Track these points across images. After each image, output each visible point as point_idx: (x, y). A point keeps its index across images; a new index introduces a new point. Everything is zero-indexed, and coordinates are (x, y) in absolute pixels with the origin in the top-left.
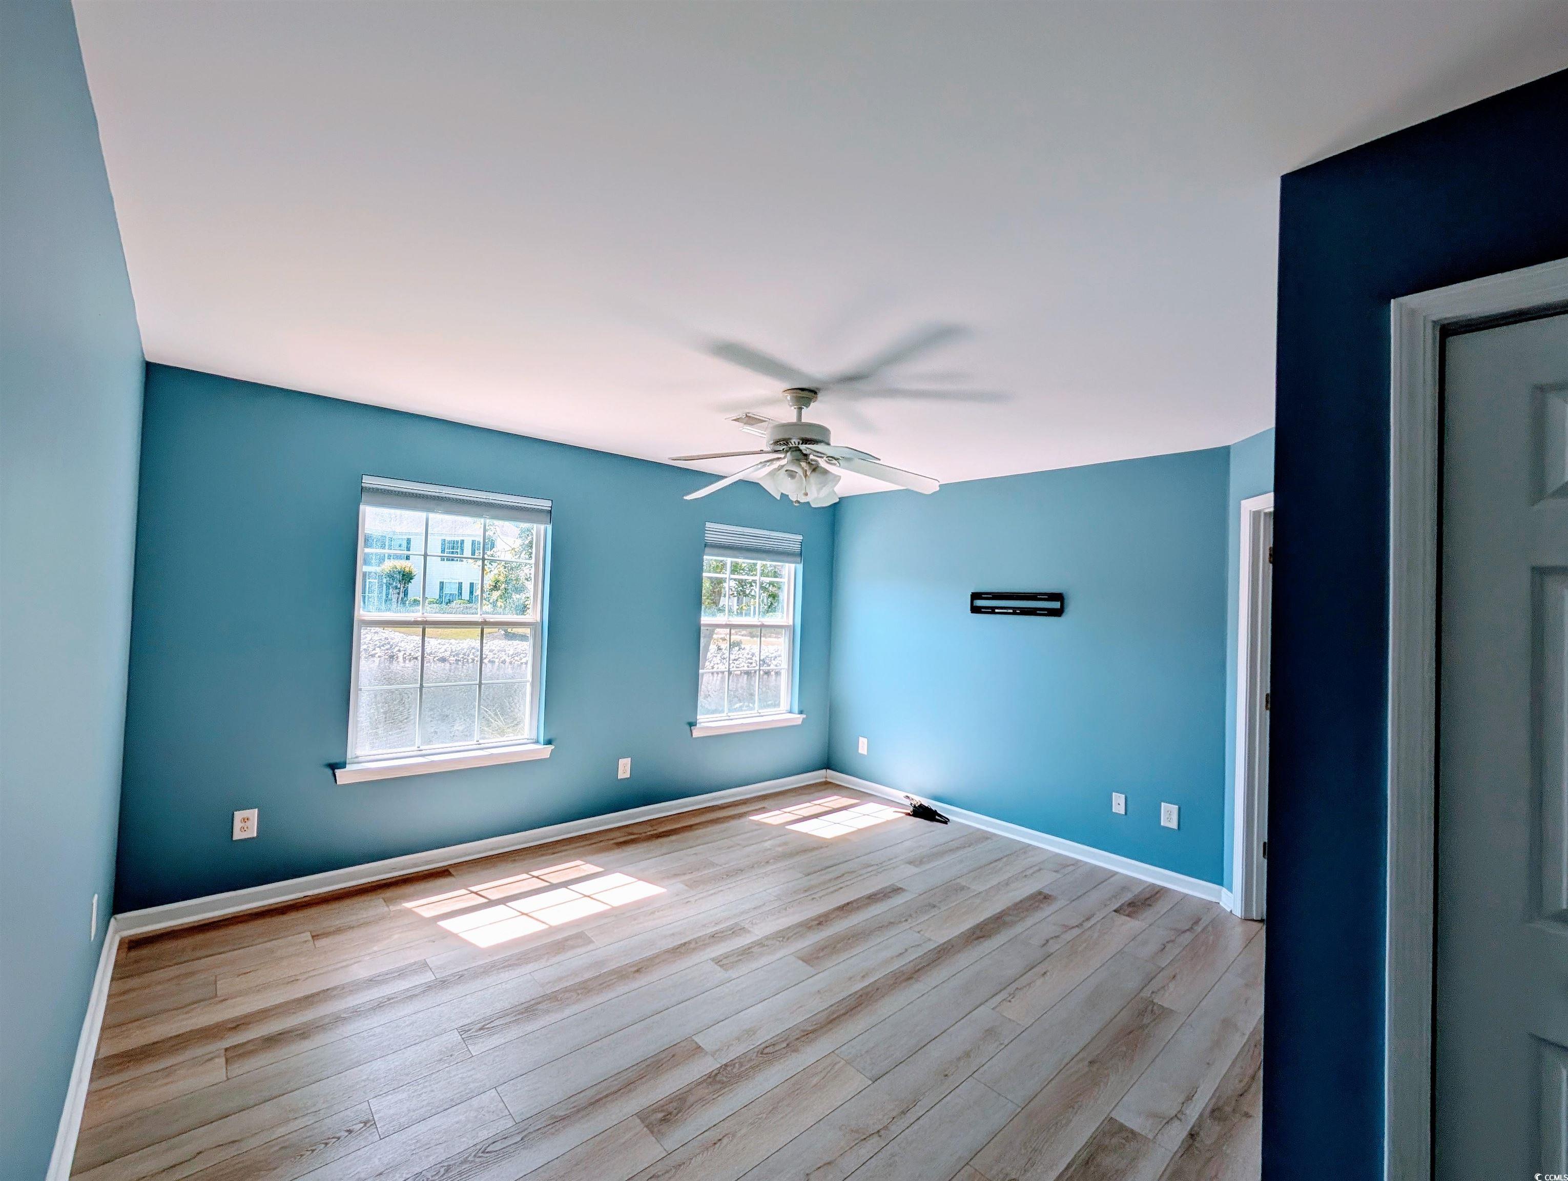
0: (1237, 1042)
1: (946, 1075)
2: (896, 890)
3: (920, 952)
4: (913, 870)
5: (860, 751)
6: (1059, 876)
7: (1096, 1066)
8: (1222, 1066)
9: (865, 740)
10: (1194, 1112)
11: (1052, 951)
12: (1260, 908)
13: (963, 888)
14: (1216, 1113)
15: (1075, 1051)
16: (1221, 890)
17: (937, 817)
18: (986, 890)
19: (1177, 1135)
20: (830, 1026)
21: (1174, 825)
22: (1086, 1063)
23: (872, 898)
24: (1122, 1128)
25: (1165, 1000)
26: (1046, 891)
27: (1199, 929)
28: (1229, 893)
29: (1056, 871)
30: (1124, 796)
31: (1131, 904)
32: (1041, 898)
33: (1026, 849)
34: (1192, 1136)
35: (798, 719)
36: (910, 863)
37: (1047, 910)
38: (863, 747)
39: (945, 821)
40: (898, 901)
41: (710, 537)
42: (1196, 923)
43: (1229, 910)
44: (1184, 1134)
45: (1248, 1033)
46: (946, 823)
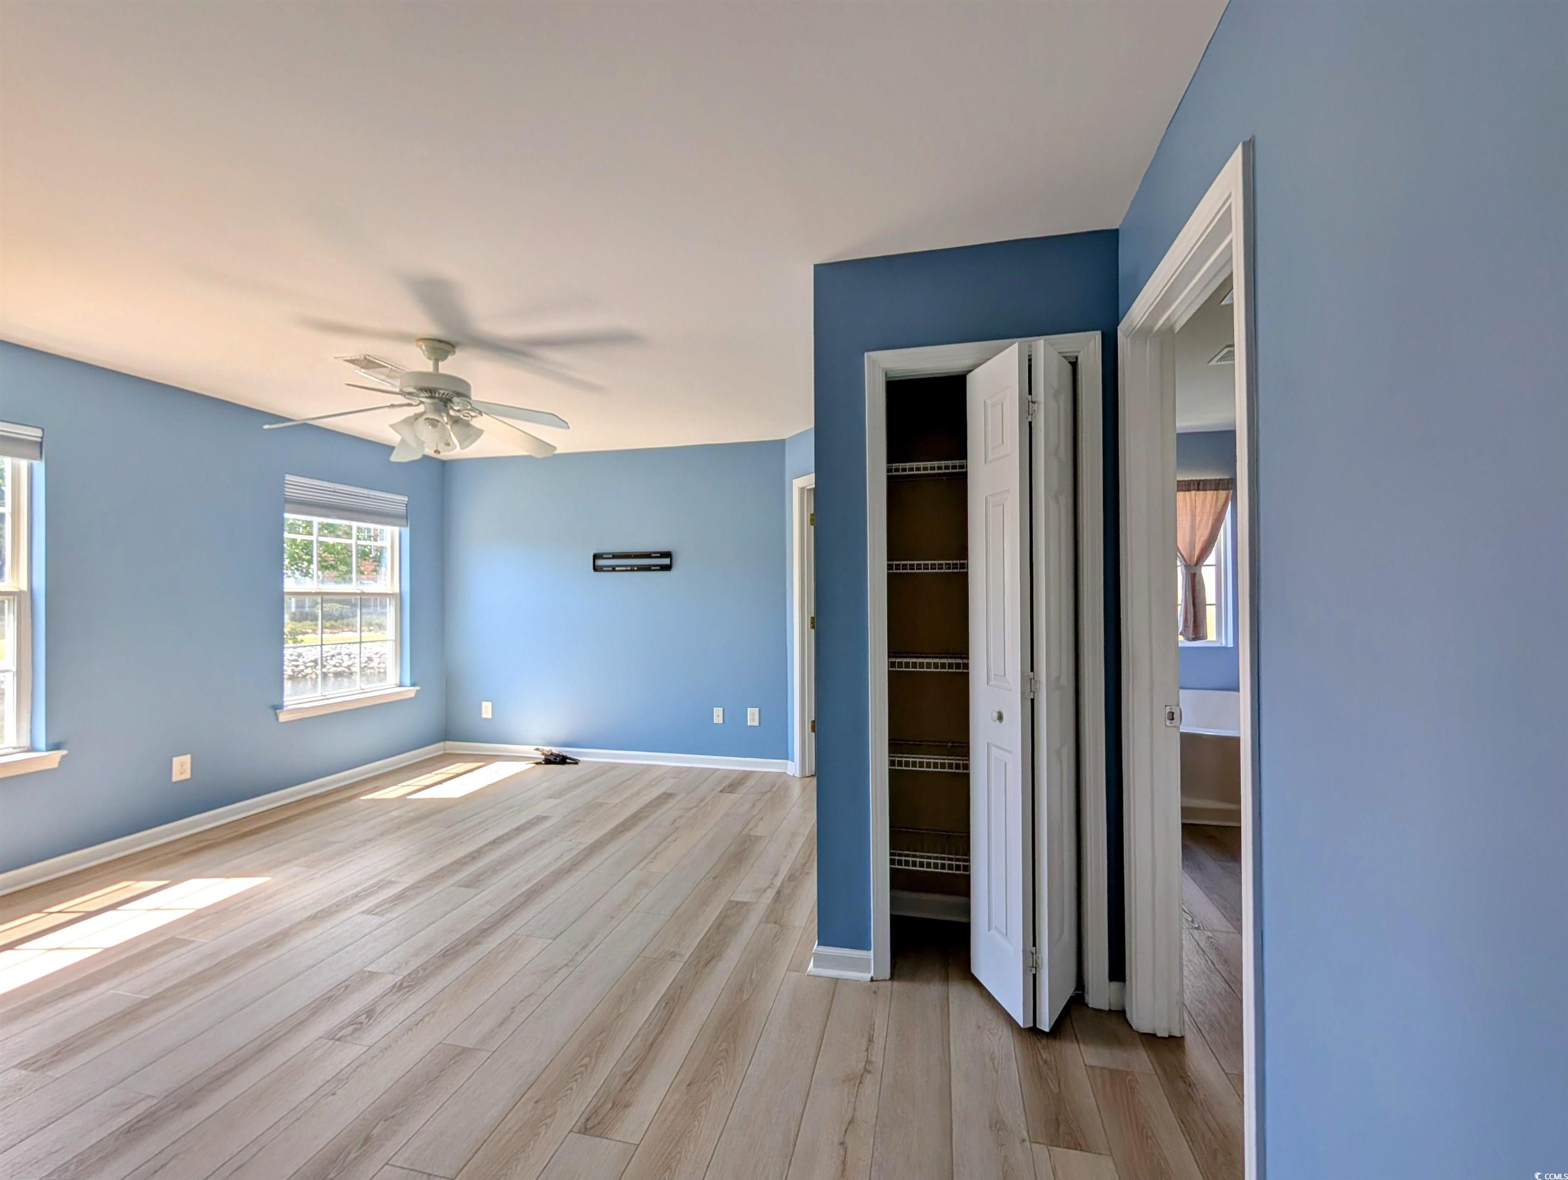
0: (800, 842)
1: (612, 917)
2: (541, 819)
3: (575, 852)
4: (554, 802)
5: (484, 716)
6: (677, 780)
7: (717, 879)
8: (792, 855)
9: (489, 704)
10: (778, 882)
11: (679, 825)
12: (811, 767)
13: (601, 805)
14: (791, 877)
15: (703, 875)
16: (786, 764)
17: (568, 761)
18: (621, 802)
19: (770, 895)
20: (505, 920)
21: (756, 723)
22: (711, 879)
23: (520, 830)
24: (738, 903)
25: (758, 831)
26: (669, 791)
27: (775, 789)
28: (792, 763)
29: (675, 778)
30: (722, 709)
31: (730, 786)
32: (667, 796)
33: (649, 768)
34: (778, 892)
35: (410, 692)
36: (551, 797)
37: (671, 803)
38: (487, 710)
39: (576, 762)
40: (547, 824)
41: (290, 492)
42: (773, 786)
43: (792, 775)
44: (774, 893)
45: (806, 835)
46: (576, 763)
